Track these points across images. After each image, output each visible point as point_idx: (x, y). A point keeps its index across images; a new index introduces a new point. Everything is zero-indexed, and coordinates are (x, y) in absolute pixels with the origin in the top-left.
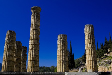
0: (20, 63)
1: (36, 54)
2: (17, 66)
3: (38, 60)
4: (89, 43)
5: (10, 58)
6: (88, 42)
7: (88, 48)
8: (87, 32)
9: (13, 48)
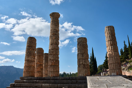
0: (42, 69)
1: (56, 59)
2: (40, 72)
3: (57, 64)
4: (111, 44)
5: (31, 63)
6: (109, 44)
7: (110, 50)
8: (108, 33)
9: (34, 54)
